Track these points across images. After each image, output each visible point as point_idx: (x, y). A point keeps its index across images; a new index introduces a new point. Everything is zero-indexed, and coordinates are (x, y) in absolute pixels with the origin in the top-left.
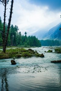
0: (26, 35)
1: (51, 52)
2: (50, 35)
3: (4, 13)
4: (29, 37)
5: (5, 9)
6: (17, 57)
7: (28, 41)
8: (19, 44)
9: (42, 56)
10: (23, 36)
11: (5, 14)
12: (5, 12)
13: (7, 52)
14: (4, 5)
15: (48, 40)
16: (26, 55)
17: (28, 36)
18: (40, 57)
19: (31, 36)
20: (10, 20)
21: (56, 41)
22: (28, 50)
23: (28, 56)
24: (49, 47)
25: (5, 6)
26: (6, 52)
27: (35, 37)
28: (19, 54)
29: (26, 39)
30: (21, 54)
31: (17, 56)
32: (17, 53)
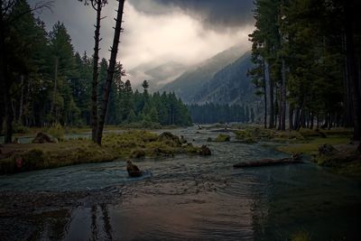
0: (148, 89)
1: (227, 139)
2: (218, 90)
3: (95, 29)
4: (156, 95)
5: (99, 19)
6: (134, 156)
7: (154, 109)
8: (125, 117)
9: (206, 152)
10: (137, 92)
11: (97, 33)
12: (98, 27)
13: (106, 143)
14: (96, 7)
15: (212, 104)
16: (160, 151)
17: (151, 92)
18: (201, 154)
19: (161, 94)
20: (114, 51)
21: (235, 107)
22: (162, 136)
23: (165, 152)
24: (217, 126)
25: (99, 10)
26: (103, 144)
27: (172, 96)
28: (139, 149)
29: (146, 104)
30: (144, 147)
31: (134, 153)
32: (133, 145)
